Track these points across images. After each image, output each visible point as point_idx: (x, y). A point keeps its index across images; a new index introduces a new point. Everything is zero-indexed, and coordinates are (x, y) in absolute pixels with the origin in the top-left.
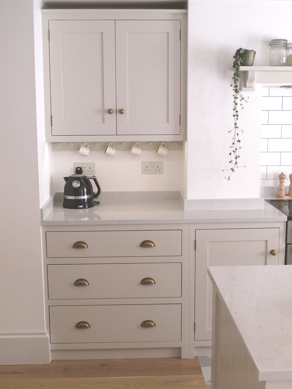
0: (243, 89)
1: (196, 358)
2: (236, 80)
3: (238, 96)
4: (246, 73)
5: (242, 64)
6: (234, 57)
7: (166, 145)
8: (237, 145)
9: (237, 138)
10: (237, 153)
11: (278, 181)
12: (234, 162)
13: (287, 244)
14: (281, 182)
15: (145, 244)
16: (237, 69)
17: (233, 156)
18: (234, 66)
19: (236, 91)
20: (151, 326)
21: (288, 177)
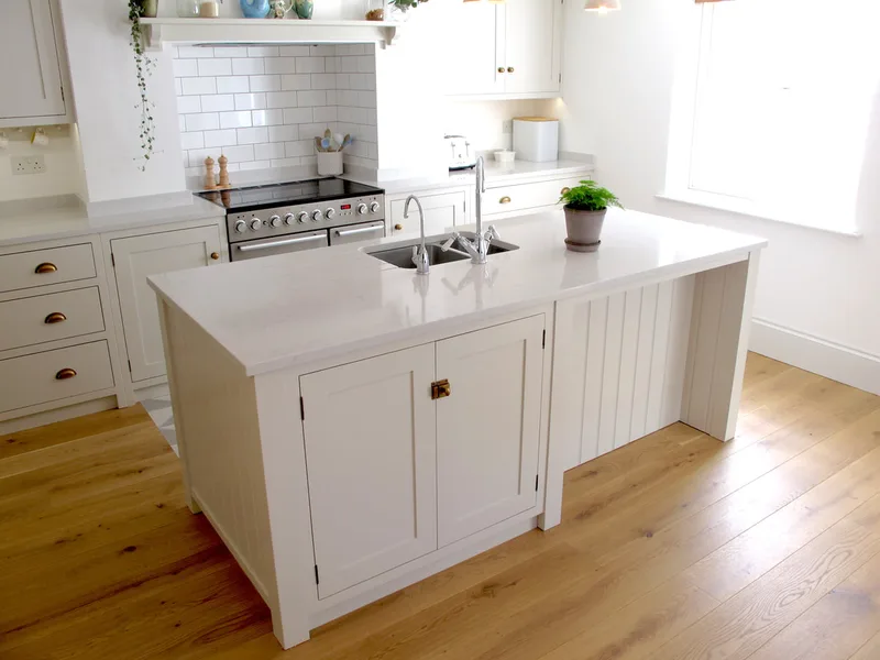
0: (146, 48)
1: (138, 403)
2: (135, 37)
3: (142, 58)
4: (147, 27)
5: (142, 15)
6: (130, 5)
7: (45, 130)
8: (149, 124)
9: (148, 115)
10: (150, 134)
11: (205, 168)
12: (148, 146)
13: (229, 243)
14: (208, 169)
15: (42, 269)
16: (136, 22)
17: (145, 138)
18: (131, 18)
19: (138, 51)
20: (70, 375)
21: (217, 162)
